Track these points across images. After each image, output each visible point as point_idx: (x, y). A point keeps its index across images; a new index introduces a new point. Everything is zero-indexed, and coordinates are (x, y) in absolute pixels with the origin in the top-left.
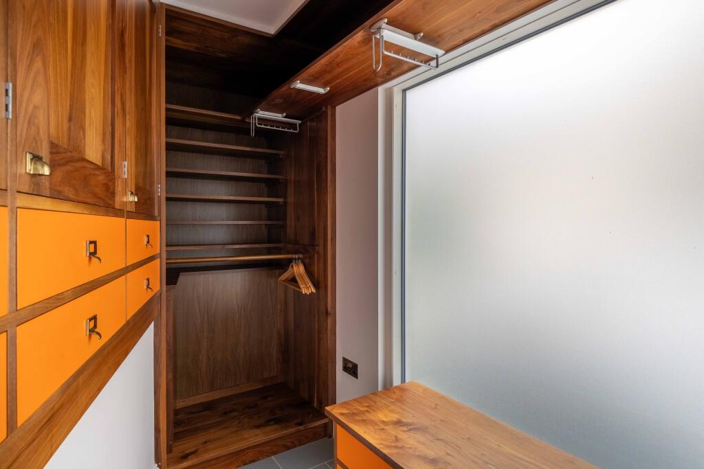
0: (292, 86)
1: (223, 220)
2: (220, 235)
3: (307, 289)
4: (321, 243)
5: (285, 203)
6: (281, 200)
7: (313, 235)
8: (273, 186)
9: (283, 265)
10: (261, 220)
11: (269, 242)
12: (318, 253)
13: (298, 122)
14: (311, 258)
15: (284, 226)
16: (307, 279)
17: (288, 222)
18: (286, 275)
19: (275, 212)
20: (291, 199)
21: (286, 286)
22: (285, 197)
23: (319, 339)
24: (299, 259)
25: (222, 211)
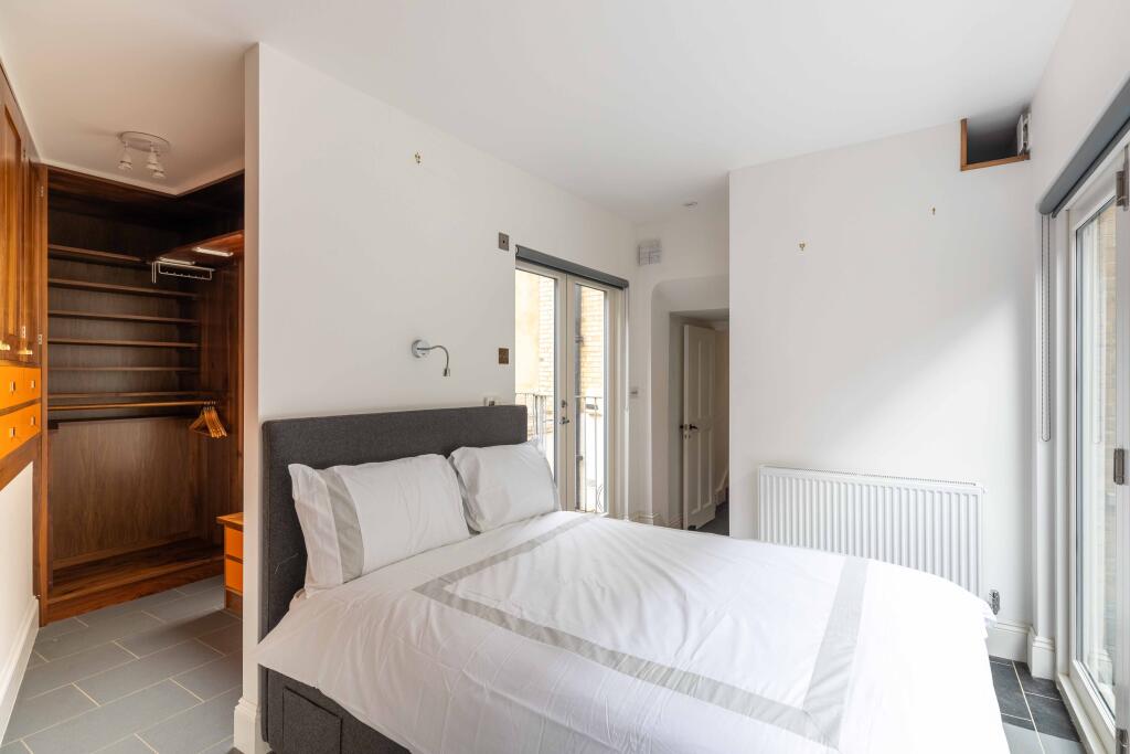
0: (194, 249)
1: (117, 366)
2: (112, 383)
3: (218, 432)
4: (233, 390)
5: (199, 349)
6: (194, 345)
7: (226, 381)
8: (186, 331)
9: (194, 413)
10: (171, 366)
11: (182, 390)
12: (231, 399)
13: (211, 270)
14: (224, 404)
15: (198, 373)
16: (218, 424)
17: (202, 369)
18: (197, 423)
19: (188, 359)
20: (205, 345)
21: (199, 435)
22: (198, 341)
23: (231, 480)
24: (211, 405)
25: (117, 355)
